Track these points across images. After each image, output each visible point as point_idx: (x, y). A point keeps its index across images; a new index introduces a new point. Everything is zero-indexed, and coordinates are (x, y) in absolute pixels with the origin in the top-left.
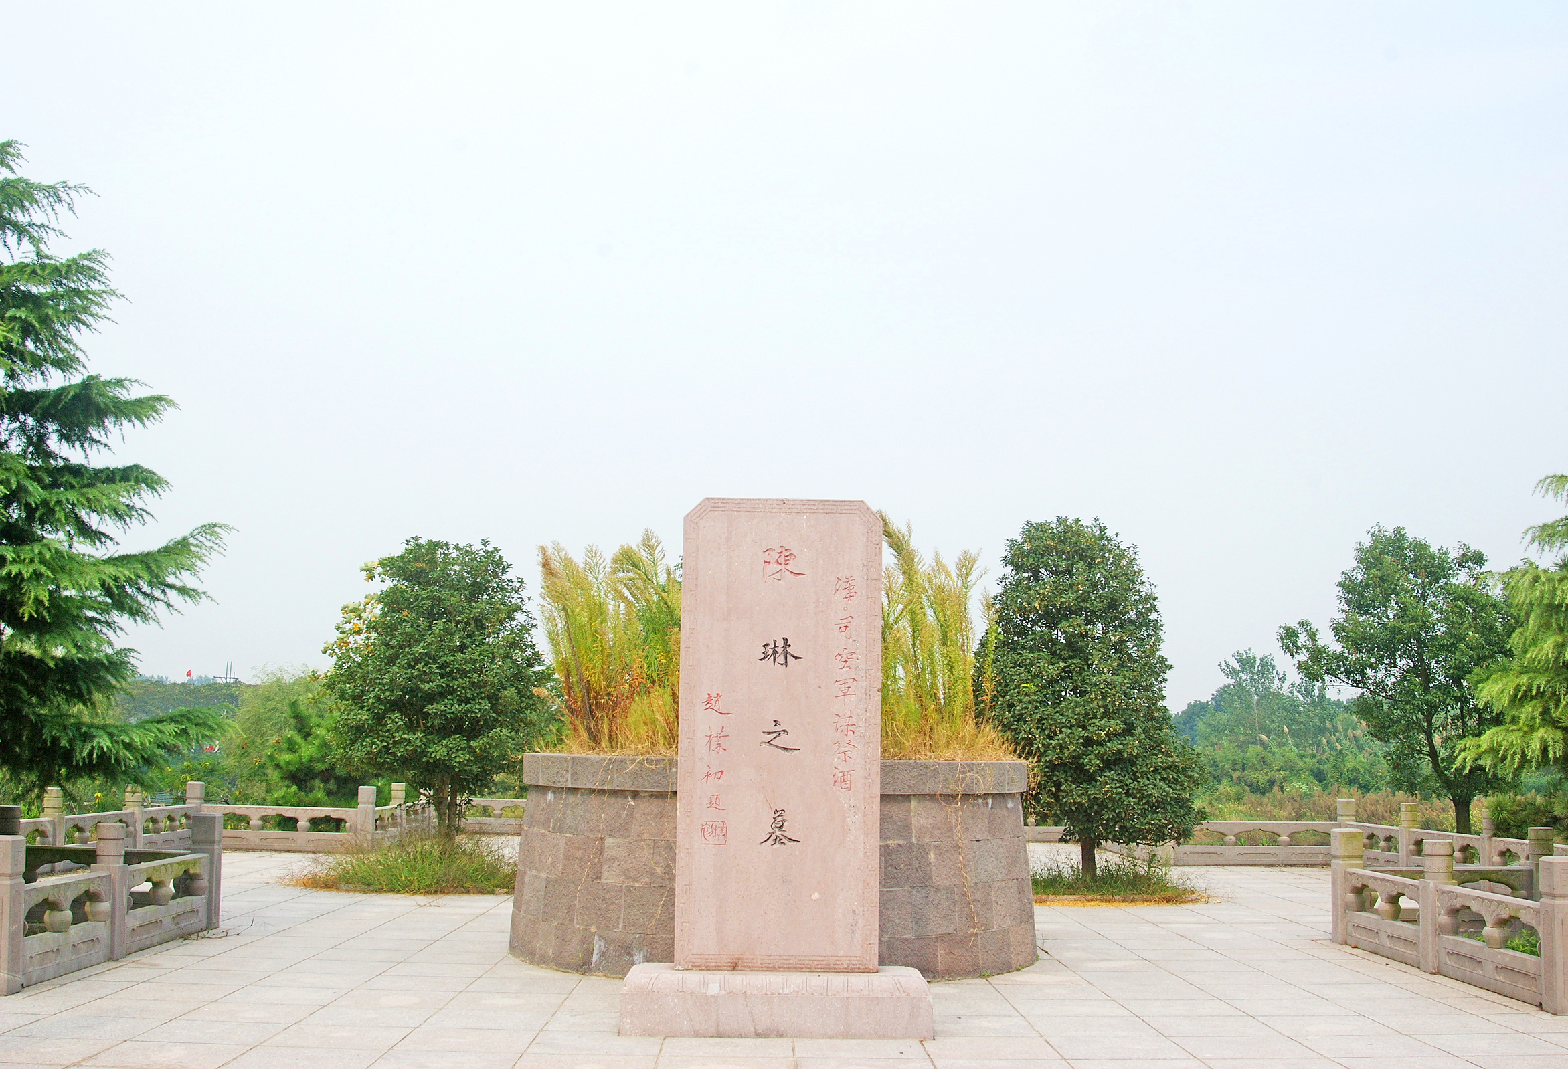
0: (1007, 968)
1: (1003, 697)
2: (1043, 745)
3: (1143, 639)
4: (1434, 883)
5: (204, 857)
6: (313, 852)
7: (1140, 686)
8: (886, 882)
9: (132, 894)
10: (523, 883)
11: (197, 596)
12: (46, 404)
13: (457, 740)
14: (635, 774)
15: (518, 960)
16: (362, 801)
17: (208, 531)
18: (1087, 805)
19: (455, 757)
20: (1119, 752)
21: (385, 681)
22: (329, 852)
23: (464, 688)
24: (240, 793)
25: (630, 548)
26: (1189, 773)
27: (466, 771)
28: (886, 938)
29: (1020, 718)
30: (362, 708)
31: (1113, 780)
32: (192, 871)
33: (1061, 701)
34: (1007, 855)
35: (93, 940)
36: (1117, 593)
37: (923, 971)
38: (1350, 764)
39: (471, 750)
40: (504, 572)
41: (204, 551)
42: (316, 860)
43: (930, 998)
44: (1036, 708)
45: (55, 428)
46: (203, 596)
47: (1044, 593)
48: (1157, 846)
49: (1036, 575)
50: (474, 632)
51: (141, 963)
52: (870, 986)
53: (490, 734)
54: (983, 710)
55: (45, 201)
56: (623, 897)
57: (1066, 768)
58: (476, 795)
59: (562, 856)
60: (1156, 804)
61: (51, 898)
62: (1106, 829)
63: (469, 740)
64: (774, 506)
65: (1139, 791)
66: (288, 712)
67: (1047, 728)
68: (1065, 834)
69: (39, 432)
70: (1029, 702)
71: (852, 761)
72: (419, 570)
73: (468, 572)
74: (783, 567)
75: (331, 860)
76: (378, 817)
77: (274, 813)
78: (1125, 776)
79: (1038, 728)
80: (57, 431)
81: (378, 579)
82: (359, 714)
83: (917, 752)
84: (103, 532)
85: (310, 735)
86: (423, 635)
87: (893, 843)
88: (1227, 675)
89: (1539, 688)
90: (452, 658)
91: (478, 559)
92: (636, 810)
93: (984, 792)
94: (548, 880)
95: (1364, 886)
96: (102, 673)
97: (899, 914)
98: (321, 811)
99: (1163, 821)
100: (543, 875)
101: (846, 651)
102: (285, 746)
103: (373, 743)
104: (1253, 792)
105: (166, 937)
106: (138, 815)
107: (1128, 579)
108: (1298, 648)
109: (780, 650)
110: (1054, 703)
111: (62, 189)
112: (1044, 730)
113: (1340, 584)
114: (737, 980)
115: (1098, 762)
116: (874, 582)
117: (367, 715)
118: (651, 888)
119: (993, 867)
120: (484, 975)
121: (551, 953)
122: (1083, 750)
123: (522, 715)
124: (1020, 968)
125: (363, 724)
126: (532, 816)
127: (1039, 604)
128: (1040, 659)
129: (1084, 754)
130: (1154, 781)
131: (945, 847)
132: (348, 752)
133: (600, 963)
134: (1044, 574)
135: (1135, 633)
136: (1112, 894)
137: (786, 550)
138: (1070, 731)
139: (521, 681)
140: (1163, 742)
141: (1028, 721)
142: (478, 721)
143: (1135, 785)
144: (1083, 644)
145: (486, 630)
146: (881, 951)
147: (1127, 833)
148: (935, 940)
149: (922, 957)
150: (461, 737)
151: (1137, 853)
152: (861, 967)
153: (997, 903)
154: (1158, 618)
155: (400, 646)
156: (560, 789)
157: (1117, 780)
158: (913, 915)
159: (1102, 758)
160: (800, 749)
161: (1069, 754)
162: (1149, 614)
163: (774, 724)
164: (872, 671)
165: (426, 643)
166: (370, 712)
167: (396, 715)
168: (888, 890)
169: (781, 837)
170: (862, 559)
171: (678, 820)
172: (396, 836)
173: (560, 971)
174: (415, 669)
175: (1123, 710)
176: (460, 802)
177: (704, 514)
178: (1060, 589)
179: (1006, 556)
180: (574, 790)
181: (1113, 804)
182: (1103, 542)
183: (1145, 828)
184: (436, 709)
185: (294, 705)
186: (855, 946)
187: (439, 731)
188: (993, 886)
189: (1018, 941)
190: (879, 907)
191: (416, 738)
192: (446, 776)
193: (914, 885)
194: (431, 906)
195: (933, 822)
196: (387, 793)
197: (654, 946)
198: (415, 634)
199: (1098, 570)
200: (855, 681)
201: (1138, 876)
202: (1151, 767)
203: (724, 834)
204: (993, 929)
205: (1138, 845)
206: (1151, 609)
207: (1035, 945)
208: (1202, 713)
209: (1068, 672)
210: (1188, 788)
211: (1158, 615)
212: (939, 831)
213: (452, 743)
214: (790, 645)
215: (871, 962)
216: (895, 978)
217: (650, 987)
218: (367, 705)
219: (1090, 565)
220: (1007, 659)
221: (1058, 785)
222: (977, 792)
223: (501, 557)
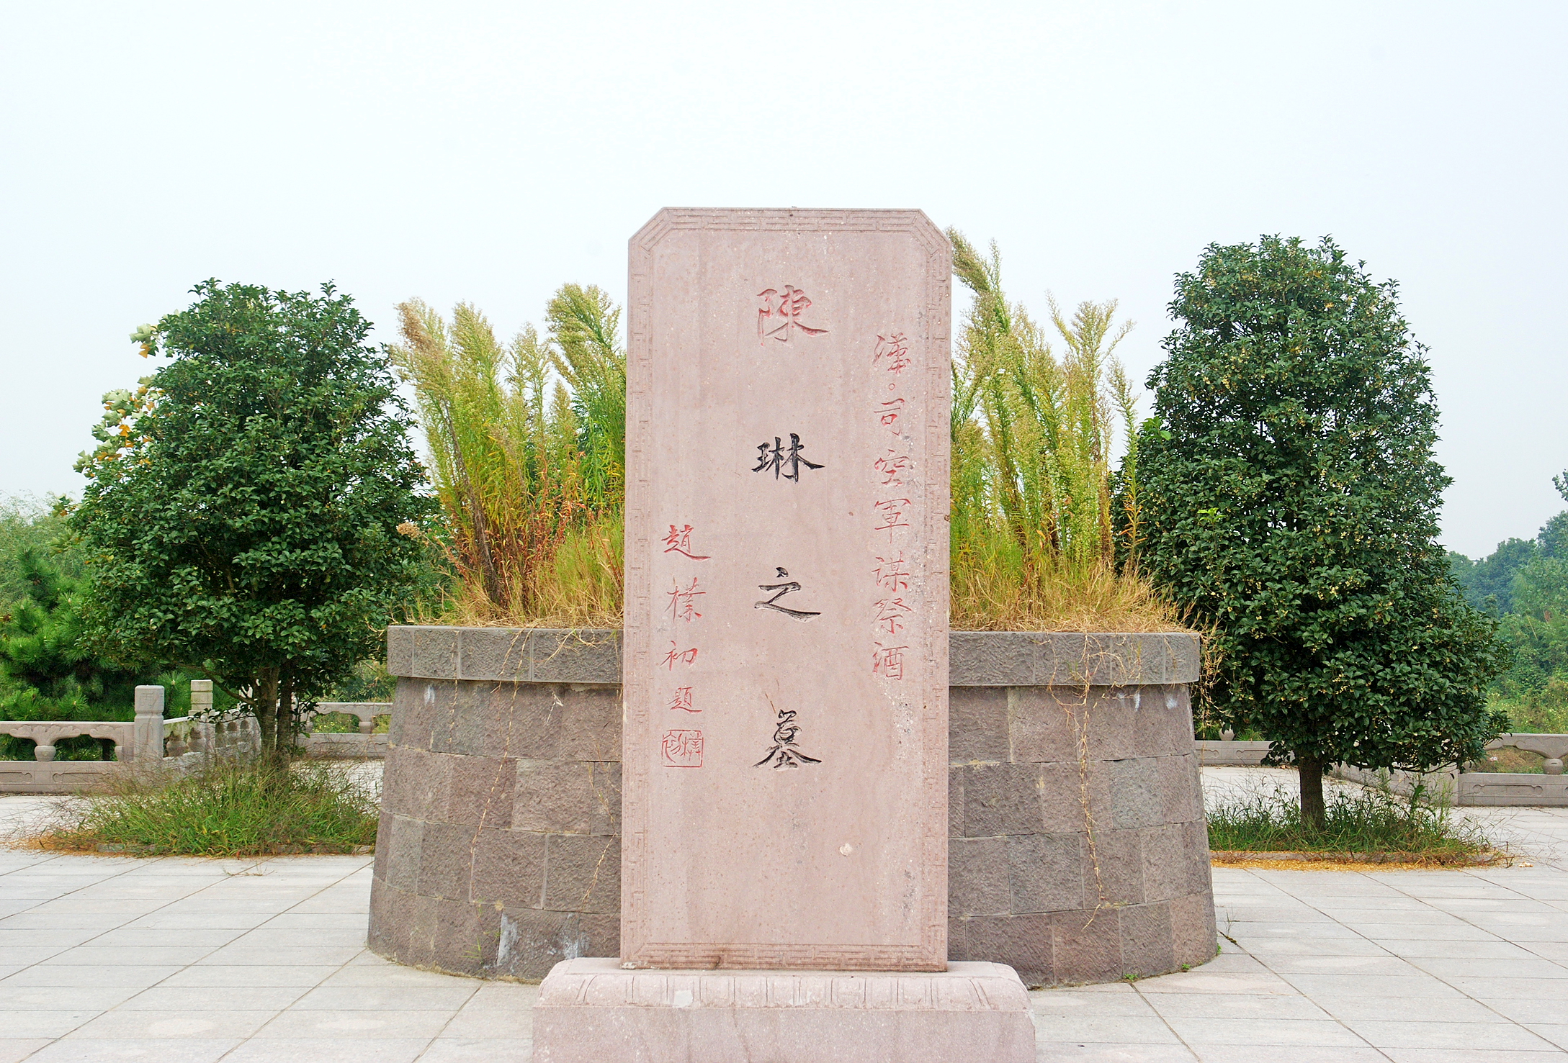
0: (1166, 966)
1: (1169, 531)
2: (1235, 609)
3: (1403, 435)
6: (55, 793)
7: (1396, 512)
8: (967, 828)
10: (387, 835)
13: (288, 608)
14: (564, 658)
15: (381, 959)
16: (142, 709)
18: (1306, 705)
19: (287, 636)
20: (1360, 618)
21: (169, 514)
22: (83, 794)
23: (298, 525)
26: (1479, 655)
27: (304, 658)
29: (1197, 565)
30: (132, 558)
31: (1349, 665)
33: (1265, 537)
34: (1165, 784)
36: (1360, 359)
37: (1024, 970)
39: (311, 624)
40: (360, 336)
42: (60, 806)
43: (1031, 1014)
44: (1224, 548)
47: (1236, 362)
48: (1424, 774)
49: (1226, 332)
50: (313, 433)
52: (934, 993)
53: (343, 599)
56: (547, 853)
57: (1273, 646)
58: (321, 696)
59: (448, 790)
60: (1422, 706)
62: (1338, 746)
63: (307, 609)
64: (774, 221)
65: (1395, 682)
66: (19, 570)
67: (1240, 581)
68: (1271, 753)
70: (1211, 539)
71: (904, 632)
72: (219, 334)
73: (301, 337)
74: (790, 319)
75: (86, 806)
76: (168, 734)
78: (1370, 658)
79: (1225, 582)
81: (161, 352)
82: (127, 569)
83: (1017, 617)
85: (57, 605)
86: (231, 440)
87: (978, 764)
90: (279, 476)
91: (318, 316)
92: (565, 717)
93: (1126, 683)
94: (428, 831)
97: (988, 878)
98: (74, 727)
99: (1434, 733)
100: (419, 821)
101: (893, 454)
102: (15, 623)
103: (152, 616)
107: (1380, 337)
109: (786, 454)
110: (1253, 540)
112: (1236, 585)
114: (721, 984)
115: (1325, 636)
116: (938, 341)
117: (141, 571)
118: (590, 839)
119: (1142, 805)
120: (322, 985)
121: (432, 946)
122: (1301, 618)
123: (394, 567)
124: (1187, 966)
125: (134, 586)
126: (401, 727)
127: (1230, 380)
128: (1231, 469)
129: (1303, 624)
130: (1419, 667)
131: (1063, 772)
132: (111, 631)
133: (510, 961)
134: (1239, 331)
135: (1390, 426)
136: (1350, 849)
137: (795, 292)
138: (1280, 586)
139: (392, 513)
140: (1435, 602)
141: (1209, 570)
142: (324, 577)
143: (1386, 674)
144: (1303, 443)
145: (334, 430)
146: (953, 937)
147: (1374, 752)
148: (1047, 921)
149: (1024, 948)
150: (295, 605)
151: (1391, 785)
152: (920, 963)
153: (1149, 862)
154: (1431, 401)
155: (193, 458)
156: (446, 683)
157: (1356, 665)
158: (1011, 882)
159: (1332, 630)
160: (819, 614)
161: (1277, 624)
162: (1416, 395)
163: (777, 573)
164: (937, 487)
165: (234, 454)
166: (146, 565)
167: (188, 570)
168: (971, 839)
169: (790, 754)
170: (919, 306)
171: (624, 729)
172: (195, 764)
173: (447, 974)
174: (218, 496)
175: (1368, 552)
176: (296, 710)
177: (662, 235)
178: (1265, 354)
179: (1176, 302)
180: (466, 684)
181: (1350, 703)
182: (1337, 277)
183: (1404, 744)
184: (253, 559)
185: (27, 557)
186: (910, 929)
187: (260, 594)
188: (1142, 835)
189: (1185, 925)
190: (949, 866)
191: (222, 606)
192: (272, 666)
193: (1013, 833)
194: (248, 875)
195: (1043, 733)
196: (184, 698)
197: (596, 932)
198: (216, 438)
199: (1329, 321)
200: (908, 505)
201: (1393, 823)
202: (1414, 644)
203: (699, 752)
204: (1143, 905)
205: (1392, 772)
206: (1419, 388)
207: (1214, 931)
208: (1522, 559)
209: (1276, 489)
210: (1475, 681)
211: (1431, 396)
212: (1054, 746)
213: (280, 613)
214: (802, 447)
215: (936, 957)
216: (975, 982)
217: (580, 998)
218: (140, 555)
219: (1315, 314)
220: (1175, 468)
221: (1259, 674)
222: (1115, 684)
223: (354, 312)
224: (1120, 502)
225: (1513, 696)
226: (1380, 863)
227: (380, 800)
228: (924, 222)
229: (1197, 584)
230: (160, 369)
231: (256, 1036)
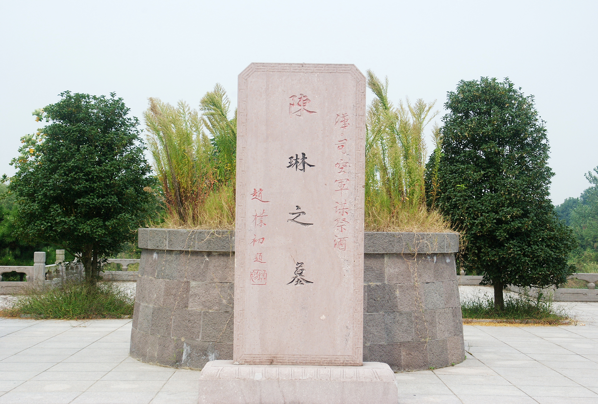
0: (445, 364)
1: (444, 193)
2: (470, 223)
3: (536, 156)
6: (4, 295)
7: (533, 186)
8: (368, 309)
10: (138, 311)
13: (97, 221)
14: (209, 241)
15: (135, 360)
16: (37, 261)
18: (498, 261)
19: (96, 232)
20: (519, 228)
21: (49, 184)
22: (14, 295)
23: (101, 188)
25: (211, 94)
26: (565, 242)
27: (103, 240)
28: (368, 344)
29: (455, 206)
30: (34, 201)
31: (515, 246)
33: (482, 196)
34: (446, 292)
36: (519, 126)
37: (392, 365)
39: (106, 227)
40: (125, 114)
42: (5, 299)
43: (396, 383)
44: (466, 200)
47: (471, 127)
48: (543, 288)
49: (467, 115)
50: (106, 152)
52: (358, 374)
53: (118, 218)
54: (431, 201)
56: (202, 318)
57: (485, 238)
58: (109, 256)
59: (163, 293)
60: (543, 262)
62: (510, 277)
63: (104, 221)
64: (296, 68)
65: (532, 253)
67: (472, 213)
68: (483, 280)
70: (461, 196)
71: (346, 231)
72: (70, 113)
73: (102, 114)
74: (302, 107)
75: (15, 299)
76: (47, 271)
78: (523, 243)
79: (466, 213)
81: (45, 119)
82: (32, 205)
83: (388, 226)
86: (74, 155)
87: (373, 284)
88: (590, 182)
90: (93, 169)
91: (109, 105)
92: (209, 265)
93: (432, 252)
94: (154, 309)
97: (376, 329)
98: (10, 268)
99: (547, 272)
100: (151, 306)
101: (342, 161)
103: (42, 224)
107: (527, 117)
109: (300, 161)
110: (477, 197)
114: (273, 370)
115: (505, 234)
116: (361, 117)
117: (38, 206)
118: (219, 313)
119: (437, 300)
120: (113, 370)
121: (156, 355)
122: (496, 227)
123: (138, 205)
124: (454, 364)
125: (35, 212)
126: (143, 268)
127: (468, 134)
128: (468, 169)
129: (497, 230)
130: (542, 247)
131: (406, 287)
132: (26, 230)
133: (187, 361)
134: (472, 115)
135: (531, 152)
136: (514, 318)
137: (304, 96)
138: (488, 215)
139: (137, 184)
140: (549, 222)
141: (460, 208)
142: (110, 209)
143: (529, 250)
144: (497, 159)
145: (115, 151)
146: (365, 352)
147: (524, 280)
148: (400, 346)
149: (391, 357)
150: (99, 220)
151: (530, 293)
152: (352, 362)
153: (439, 323)
154: (547, 143)
155: (59, 162)
156: (162, 251)
157: (517, 246)
158: (386, 331)
159: (508, 232)
160: (313, 224)
161: (487, 230)
162: (541, 140)
163: (296, 208)
164: (359, 175)
165: (75, 160)
166: (40, 204)
167: (57, 206)
168: (370, 313)
169: (301, 280)
170: (353, 103)
171: (235, 270)
172: (58, 283)
173: (162, 366)
174: (69, 177)
175: (522, 202)
176: (99, 262)
177: (251, 73)
178: (482, 124)
179: (447, 103)
180: (170, 252)
181: (515, 261)
182: (511, 94)
183: (536, 277)
184: (83, 202)
186: (348, 349)
187: (85, 216)
188: (436, 312)
189: (453, 348)
190: (364, 324)
191: (70, 220)
192: (90, 244)
193: (386, 311)
194: (80, 327)
195: (398, 272)
196: (53, 257)
197: (221, 350)
198: (68, 154)
199: (507, 111)
200: (348, 181)
201: (531, 308)
202: (540, 238)
203: (265, 279)
204: (437, 340)
205: (530, 288)
206: (542, 137)
207: (464, 350)
208: (574, 206)
209: (487, 177)
210: (564, 252)
211: (547, 141)
212: (403, 277)
213: (93, 223)
214: (306, 158)
215: (358, 360)
216: (374, 370)
217: (218, 376)
218: (38, 200)
219: (502, 108)
220: (447, 168)
221: (479, 249)
222: (428, 253)
223: (123, 104)
226: (526, 324)
228: (355, 69)
229: (455, 214)
230: (46, 126)
231: (87, 391)
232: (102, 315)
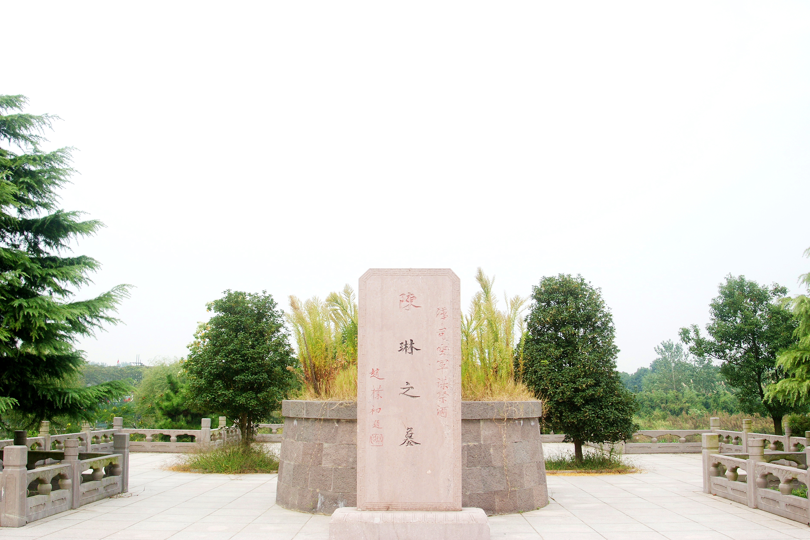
0: (531, 508)
1: (532, 367)
2: (553, 392)
3: (605, 336)
4: (754, 461)
5: (120, 456)
6: (177, 453)
7: (603, 360)
8: (468, 464)
9: (83, 475)
10: (282, 467)
11: (115, 321)
12: (38, 225)
13: (250, 394)
14: (338, 410)
15: (280, 507)
16: (204, 426)
17: (120, 288)
18: (576, 423)
19: (250, 403)
20: (593, 395)
21: (213, 364)
22: (186, 453)
23: (254, 367)
24: (142, 423)
25: (335, 294)
26: (630, 405)
27: (255, 409)
28: (467, 493)
29: (541, 378)
30: (201, 378)
31: (590, 410)
32: (114, 463)
33: (562, 369)
34: (531, 449)
35: (63, 499)
36: (590, 312)
37: (486, 510)
38: (722, 399)
39: (257, 399)
40: (274, 307)
41: (118, 298)
42: (179, 457)
43: (489, 524)
44: (549, 373)
45: (43, 239)
46: (118, 321)
47: (552, 313)
48: (614, 444)
49: (549, 304)
50: (259, 338)
51: (88, 510)
52: (457, 518)
53: (268, 390)
55: (37, 124)
56: (333, 474)
57: (565, 404)
58: (261, 422)
59: (301, 453)
60: (613, 422)
61: (41, 477)
62: (587, 435)
63: (256, 394)
64: (404, 272)
65: (604, 415)
66: (166, 381)
67: (554, 383)
68: (565, 438)
69: (35, 241)
70: (545, 370)
71: (447, 402)
72: (230, 307)
73: (255, 307)
74: (410, 303)
75: (186, 457)
76: (212, 434)
77: (158, 433)
78: (596, 407)
79: (550, 383)
80: (44, 240)
81: (213, 311)
82: (200, 381)
83: (483, 396)
84: (67, 290)
85: (178, 392)
86: (233, 340)
87: (471, 444)
88: (658, 354)
89: (806, 358)
90: (248, 352)
91: (261, 301)
92: (339, 429)
93: (519, 417)
94: (295, 466)
95: (719, 463)
96: (67, 363)
97: (475, 481)
98: (183, 431)
99: (617, 431)
100: (292, 463)
101: (443, 346)
102: (164, 398)
103: (207, 396)
104: (672, 415)
105: (101, 497)
106: (89, 435)
107: (596, 305)
108: (690, 339)
109: (409, 346)
110: (558, 370)
111: (46, 118)
112: (553, 384)
113: (711, 305)
114: (389, 515)
115: (582, 400)
116: (457, 310)
117: (204, 382)
118: (347, 469)
119: (524, 456)
120: (262, 515)
121: (297, 503)
122: (574, 394)
123: (284, 380)
124: (539, 508)
125: (202, 386)
126: (286, 432)
127: (550, 319)
128: (551, 347)
129: (574, 397)
130: (611, 410)
131: (498, 446)
132: (195, 401)
133: (321, 508)
134: (553, 303)
135: (601, 333)
136: (591, 469)
137: (411, 294)
138: (567, 385)
139: (283, 363)
140: (616, 389)
141: (545, 380)
142: (262, 384)
143: (601, 412)
144: (573, 339)
145: (265, 337)
146: (464, 500)
147: (598, 437)
148: (494, 494)
149: (487, 503)
150: (252, 392)
151: (603, 448)
152: (453, 508)
153: (526, 474)
155: (221, 346)
156: (300, 418)
157: (592, 410)
158: (482, 481)
159: (584, 399)
160: (420, 396)
161: (566, 397)
162: (608, 323)
163: (406, 384)
164: (456, 356)
165: (234, 344)
166: (206, 380)
167: (219, 381)
168: (469, 468)
169: (411, 442)
170: (450, 299)
171: (358, 434)
172: (220, 444)
173: (301, 512)
174: (229, 358)
175: (594, 373)
176: (253, 426)
177: (369, 277)
178: (561, 311)
179: (533, 295)
180: (307, 419)
181: (590, 422)
182: (583, 286)
183: (607, 434)
184: (240, 378)
185: (169, 377)
186: (450, 497)
187: (241, 389)
188: (524, 466)
189: (538, 494)
190: (462, 477)
191: (230, 393)
192: (245, 412)
193: (483, 466)
194: (237, 480)
195: (492, 433)
196: (216, 422)
197: (349, 499)
198: (228, 340)
199: (580, 300)
200: (447, 361)
201: (604, 460)
202: (610, 403)
203: (382, 441)
204: (524, 488)
205: (604, 444)
206: (609, 321)
207: (547, 496)
208: (645, 374)
209: (565, 354)
210: (629, 414)
211: (613, 324)
212: (495, 438)
213: (248, 395)
214: (414, 343)
215: (458, 506)
216: (470, 514)
217: (344, 520)
218: (204, 377)
219: (576, 298)
220: (534, 348)
221: (561, 413)
222: (515, 417)
223: (272, 300)
224: (517, 359)
225: (643, 418)
227: (279, 456)
228: (451, 272)
229: (541, 384)
230: (211, 318)
231: (241, 531)
232: (255, 470)
